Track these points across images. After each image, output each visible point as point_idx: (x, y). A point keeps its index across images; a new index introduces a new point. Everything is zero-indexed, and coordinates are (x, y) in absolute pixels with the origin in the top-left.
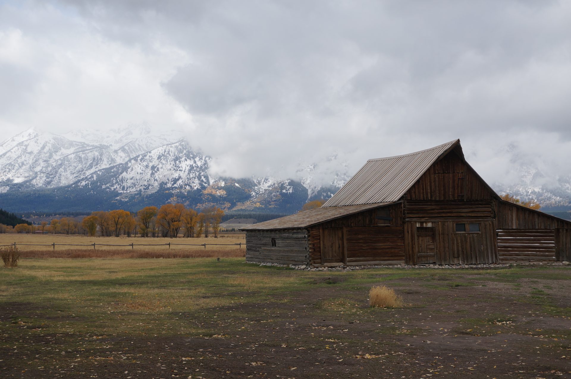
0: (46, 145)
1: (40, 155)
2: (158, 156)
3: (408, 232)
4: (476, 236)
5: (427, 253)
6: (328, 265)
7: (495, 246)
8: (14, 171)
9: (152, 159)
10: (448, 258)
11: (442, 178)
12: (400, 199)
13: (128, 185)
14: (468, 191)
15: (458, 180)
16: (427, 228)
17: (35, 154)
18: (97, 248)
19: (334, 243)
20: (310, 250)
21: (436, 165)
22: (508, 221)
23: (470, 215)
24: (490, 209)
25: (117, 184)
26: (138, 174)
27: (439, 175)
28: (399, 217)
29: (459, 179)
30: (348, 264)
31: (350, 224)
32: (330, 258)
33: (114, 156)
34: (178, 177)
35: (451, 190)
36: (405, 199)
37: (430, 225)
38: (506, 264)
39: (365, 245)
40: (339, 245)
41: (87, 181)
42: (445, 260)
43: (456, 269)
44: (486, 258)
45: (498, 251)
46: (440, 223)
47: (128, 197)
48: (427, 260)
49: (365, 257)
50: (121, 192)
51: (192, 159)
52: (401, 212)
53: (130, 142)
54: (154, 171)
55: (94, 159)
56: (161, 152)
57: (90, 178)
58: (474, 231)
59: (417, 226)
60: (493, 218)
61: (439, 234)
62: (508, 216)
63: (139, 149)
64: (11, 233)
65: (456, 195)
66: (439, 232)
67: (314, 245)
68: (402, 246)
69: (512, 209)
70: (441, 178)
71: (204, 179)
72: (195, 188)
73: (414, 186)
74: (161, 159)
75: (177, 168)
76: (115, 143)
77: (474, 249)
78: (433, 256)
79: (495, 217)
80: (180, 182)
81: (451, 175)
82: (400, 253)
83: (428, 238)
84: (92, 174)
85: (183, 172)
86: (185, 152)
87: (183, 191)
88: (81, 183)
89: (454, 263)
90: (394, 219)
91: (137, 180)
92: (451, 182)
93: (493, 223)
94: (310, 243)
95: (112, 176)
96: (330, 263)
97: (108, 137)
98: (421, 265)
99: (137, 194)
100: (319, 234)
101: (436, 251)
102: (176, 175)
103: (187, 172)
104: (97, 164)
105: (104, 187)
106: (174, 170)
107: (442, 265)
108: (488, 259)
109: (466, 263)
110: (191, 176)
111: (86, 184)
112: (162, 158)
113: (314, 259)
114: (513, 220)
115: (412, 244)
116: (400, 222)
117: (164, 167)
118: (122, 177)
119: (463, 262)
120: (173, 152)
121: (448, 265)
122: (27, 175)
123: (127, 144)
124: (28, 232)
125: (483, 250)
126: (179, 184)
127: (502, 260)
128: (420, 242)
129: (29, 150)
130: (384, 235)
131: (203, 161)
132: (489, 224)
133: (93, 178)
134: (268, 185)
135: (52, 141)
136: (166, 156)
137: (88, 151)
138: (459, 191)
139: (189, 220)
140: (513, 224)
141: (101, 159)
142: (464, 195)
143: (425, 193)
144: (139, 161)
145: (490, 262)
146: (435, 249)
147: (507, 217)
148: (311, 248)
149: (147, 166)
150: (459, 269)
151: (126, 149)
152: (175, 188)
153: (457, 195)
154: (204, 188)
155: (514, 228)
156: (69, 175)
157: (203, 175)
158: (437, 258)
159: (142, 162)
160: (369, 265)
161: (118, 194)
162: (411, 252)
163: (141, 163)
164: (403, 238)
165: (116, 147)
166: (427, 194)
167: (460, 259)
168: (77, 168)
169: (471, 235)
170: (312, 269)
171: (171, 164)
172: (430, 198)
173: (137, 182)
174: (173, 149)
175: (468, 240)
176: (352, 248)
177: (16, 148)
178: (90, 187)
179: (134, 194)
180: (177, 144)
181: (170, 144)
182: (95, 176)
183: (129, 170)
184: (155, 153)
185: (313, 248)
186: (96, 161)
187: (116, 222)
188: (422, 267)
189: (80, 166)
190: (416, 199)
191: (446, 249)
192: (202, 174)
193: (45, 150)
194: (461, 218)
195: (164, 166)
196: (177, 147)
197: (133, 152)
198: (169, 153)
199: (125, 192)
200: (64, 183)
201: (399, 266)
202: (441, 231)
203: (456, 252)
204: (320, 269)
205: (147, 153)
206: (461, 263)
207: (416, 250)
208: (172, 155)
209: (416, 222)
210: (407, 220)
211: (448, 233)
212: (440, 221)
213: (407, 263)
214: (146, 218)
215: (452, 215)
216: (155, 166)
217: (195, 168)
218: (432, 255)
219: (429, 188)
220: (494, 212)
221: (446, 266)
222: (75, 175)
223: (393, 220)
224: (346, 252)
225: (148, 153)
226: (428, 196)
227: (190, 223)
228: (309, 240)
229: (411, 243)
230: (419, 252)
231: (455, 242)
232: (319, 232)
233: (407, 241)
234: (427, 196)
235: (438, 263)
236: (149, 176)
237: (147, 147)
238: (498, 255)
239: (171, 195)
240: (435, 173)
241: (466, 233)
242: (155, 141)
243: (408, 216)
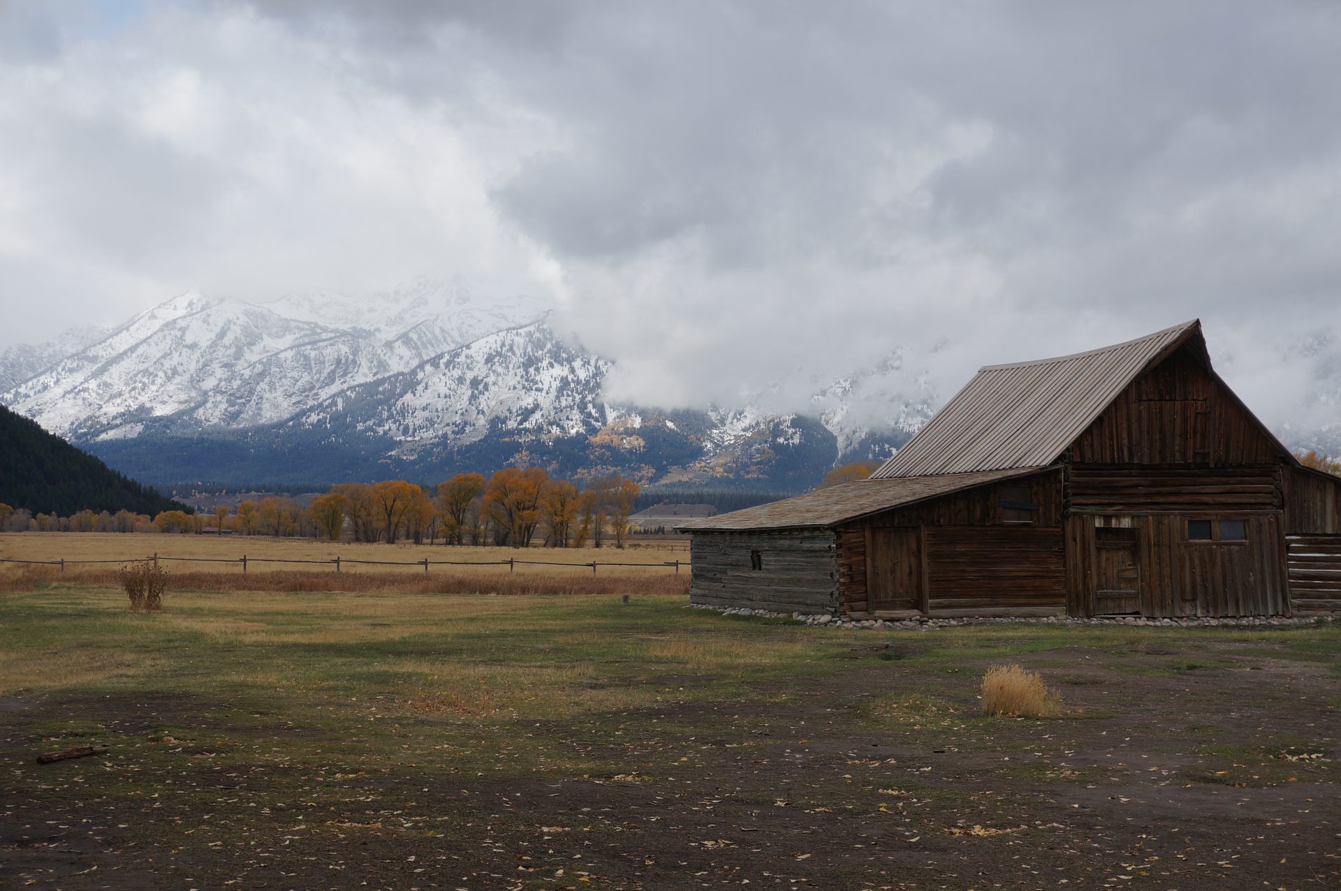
0: (229, 329)
1: (214, 351)
2: (485, 357)
3: (1075, 539)
4: (1238, 550)
5: (1121, 589)
6: (885, 616)
7: (1282, 573)
8: (154, 388)
9: (472, 363)
10: (1170, 602)
11: (1156, 413)
12: (1055, 462)
13: (418, 423)
14: (1219, 442)
15: (1196, 418)
16: (1120, 531)
17: (203, 349)
18: (344, 568)
19: (897, 562)
20: (842, 580)
21: (1143, 382)
22: (1313, 516)
23: (1223, 499)
24: (1272, 486)
25: (390, 421)
26: (439, 397)
27: (1149, 405)
28: (1053, 505)
29: (1197, 414)
30: (931, 612)
31: (936, 519)
32: (889, 600)
33: (385, 355)
34: (532, 406)
35: (1178, 440)
36: (1068, 461)
37: (1126, 523)
38: (1308, 617)
39: (973, 569)
40: (910, 568)
41: (322, 414)
42: (1162, 607)
43: (1188, 628)
44: (1260, 602)
45: (1290, 587)
46: (1151, 518)
47: (417, 451)
48: (1120, 607)
49: (972, 597)
50: (400, 440)
51: (565, 363)
52: (1058, 491)
53: (422, 323)
54: (477, 389)
55: (339, 361)
56: (494, 347)
57: (330, 406)
58: (1233, 539)
59: (1097, 525)
60: (1278, 507)
61: (1149, 545)
62: (1313, 503)
63: (442, 340)
64: (146, 532)
65: (1190, 453)
66: (1149, 539)
67: (850, 568)
68: (1058, 571)
69: (1325, 487)
70: (1154, 411)
71: (593, 411)
72: (573, 432)
73: (1088, 431)
74: (494, 363)
75: (530, 385)
76: (387, 325)
77: (1232, 581)
78: (1135, 597)
79: (1283, 505)
80: (538, 415)
81: (1178, 404)
82: (1054, 590)
83: (1121, 553)
84: (333, 396)
85: (544, 393)
86: (549, 346)
87: (544, 437)
88: (309, 417)
89: (1183, 615)
90: (1041, 510)
91: (437, 411)
92: (1178, 421)
93: (1277, 520)
94: (841, 561)
95: (380, 402)
96: (888, 610)
97: (371, 310)
98: (1103, 618)
99: (437, 445)
100: (861, 542)
101: (1141, 585)
102: (528, 401)
103: (553, 393)
104: (345, 374)
105: (360, 427)
106: (524, 387)
107: (1154, 618)
108: (1266, 605)
109: (1212, 615)
110: (564, 403)
111: (319, 421)
112: (496, 359)
113: (850, 600)
114: (1325, 514)
115: (1084, 567)
116: (1056, 515)
117: (500, 382)
118: (403, 404)
119: (1205, 612)
120: (522, 346)
121: (1170, 618)
122: (183, 397)
123: (414, 328)
124: (185, 531)
125: (1253, 584)
126: (534, 422)
127: (1300, 607)
128: (1103, 566)
129: (189, 339)
130: (1018, 546)
131: (592, 369)
132: (1269, 521)
133: (337, 406)
134: (743, 425)
135: (243, 320)
136: (506, 357)
137: (325, 343)
138: (1198, 442)
139: (559, 506)
140: (1325, 523)
141: (354, 362)
142: (1209, 453)
143: (1115, 448)
144: (442, 366)
145: (1271, 612)
146: (1139, 579)
147: (1311, 505)
148: (843, 575)
149: (461, 380)
150: (1196, 627)
151: (412, 340)
152: (527, 430)
153: (1192, 452)
154: (593, 431)
155: (1329, 531)
156: (280, 399)
157: (590, 402)
158: (1143, 602)
159: (449, 370)
160: (980, 617)
161: (393, 444)
162: (1081, 587)
163: (448, 373)
164: (1062, 554)
165: (390, 333)
166: (1120, 449)
167: (1198, 604)
168: (300, 381)
169: (1226, 548)
170: (846, 625)
171: (516, 375)
172: (1127, 460)
173: (438, 417)
174: (520, 341)
175: (1219, 560)
176: (941, 575)
177: (160, 334)
178: (329, 426)
179: (430, 444)
180: (532, 328)
181: (514, 329)
182: (340, 401)
183: (420, 388)
184: (479, 349)
185: (847, 575)
186: (344, 366)
187: (389, 510)
188: (1107, 621)
189: (306, 378)
190: (1095, 460)
191: (1166, 581)
192: (589, 398)
193: (228, 339)
194: (1201, 507)
195: (500, 379)
196: (530, 334)
197: (429, 346)
198: (511, 349)
199: (409, 439)
200: (268, 417)
201: (1052, 619)
202: (1154, 537)
203: (1188, 588)
204: (866, 624)
205: (461, 348)
206: (1199, 614)
207: (1094, 581)
208: (518, 355)
209: (1093, 516)
210: (1072, 510)
211: (1170, 543)
212: (1152, 515)
213: (1071, 612)
214: (459, 500)
215: (1181, 500)
216: (480, 378)
217: (572, 385)
218: (1130, 594)
219: (1125, 435)
220: (1282, 493)
221: (1165, 620)
222: (294, 399)
223: (1039, 509)
224: (926, 586)
225: (464, 348)
226: (1123, 453)
227: (559, 513)
228: (838, 556)
229: (1082, 566)
230: (1100, 586)
231: (1187, 564)
232: (864, 538)
233: (1072, 560)
234: (1120, 454)
235: (1144, 613)
236: (464, 403)
237: (461, 335)
238: (1289, 596)
239: (517, 447)
240: (1140, 401)
241: (1213, 544)
242: (480, 321)
243: (1075, 502)
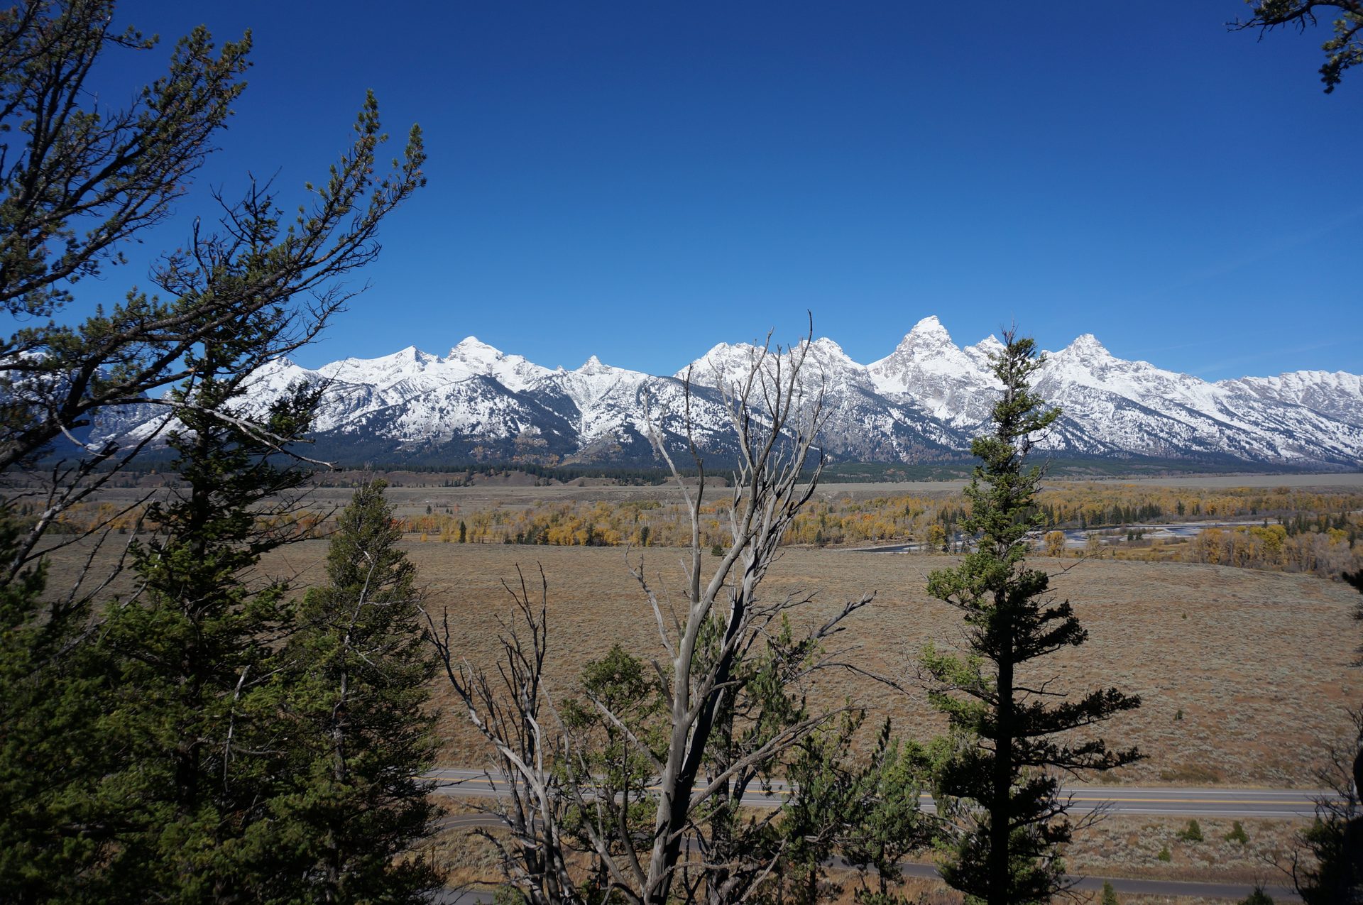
1: (287, 393)
2: (445, 396)
9: (438, 399)
13: (411, 431)
17: (281, 392)
25: (395, 430)
26: (422, 417)
33: (384, 396)
34: (476, 422)
41: (353, 426)
47: (415, 447)
50: (403, 441)
53: (401, 381)
54: (443, 413)
55: (359, 399)
56: (449, 391)
57: (358, 422)
71: (512, 425)
72: (503, 436)
74: (451, 400)
75: (474, 411)
76: (382, 382)
80: (480, 427)
84: (359, 417)
85: (481, 416)
86: (480, 391)
87: (487, 439)
88: (345, 428)
91: (422, 425)
95: (388, 420)
97: (371, 375)
99: (426, 443)
102: (473, 420)
103: (487, 416)
104: (365, 405)
105: (377, 433)
106: (470, 412)
110: (494, 421)
111: (352, 430)
112: (452, 398)
117: (456, 410)
118: (401, 421)
120: (464, 391)
123: (398, 383)
126: (479, 431)
129: (271, 387)
131: (506, 403)
133: (362, 422)
134: (593, 433)
136: (456, 396)
137: (350, 389)
141: (368, 399)
144: (421, 401)
149: (433, 409)
151: (398, 389)
152: (475, 435)
154: (513, 435)
156: (327, 419)
161: (400, 443)
163: (425, 404)
165: (384, 386)
168: (338, 409)
171: (464, 406)
173: (423, 428)
174: (463, 388)
177: (254, 384)
178: (358, 433)
179: (421, 443)
180: (469, 382)
181: (459, 382)
182: (364, 421)
183: (410, 412)
184: (442, 392)
186: (363, 401)
189: (341, 407)
192: (508, 418)
195: (455, 408)
196: (468, 385)
197: (411, 391)
198: (459, 392)
199: (407, 440)
200: (321, 428)
208: (464, 395)
216: (444, 407)
217: (497, 411)
222: (335, 419)
225: (432, 392)
236: (437, 420)
239: (475, 445)
242: (432, 380)
